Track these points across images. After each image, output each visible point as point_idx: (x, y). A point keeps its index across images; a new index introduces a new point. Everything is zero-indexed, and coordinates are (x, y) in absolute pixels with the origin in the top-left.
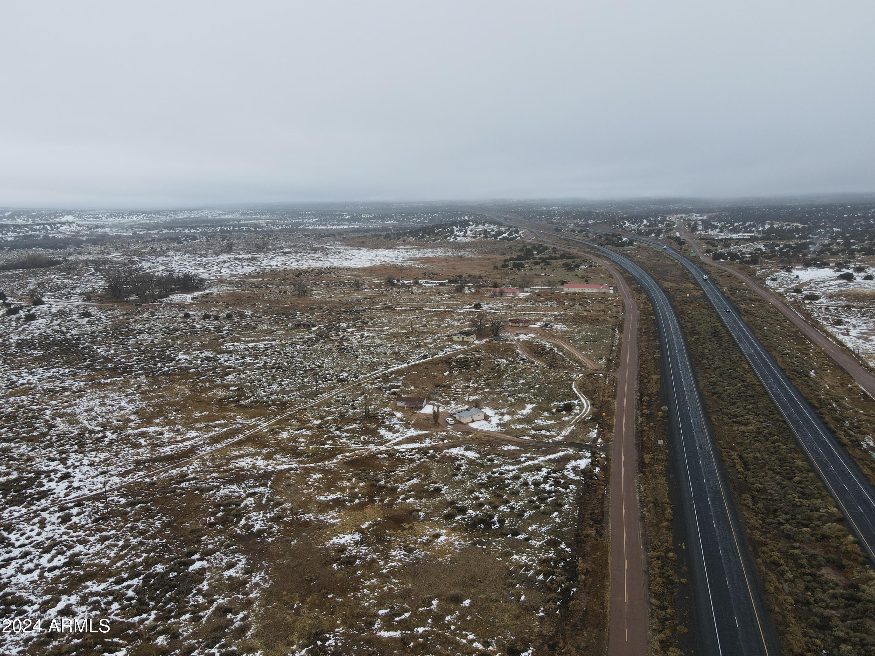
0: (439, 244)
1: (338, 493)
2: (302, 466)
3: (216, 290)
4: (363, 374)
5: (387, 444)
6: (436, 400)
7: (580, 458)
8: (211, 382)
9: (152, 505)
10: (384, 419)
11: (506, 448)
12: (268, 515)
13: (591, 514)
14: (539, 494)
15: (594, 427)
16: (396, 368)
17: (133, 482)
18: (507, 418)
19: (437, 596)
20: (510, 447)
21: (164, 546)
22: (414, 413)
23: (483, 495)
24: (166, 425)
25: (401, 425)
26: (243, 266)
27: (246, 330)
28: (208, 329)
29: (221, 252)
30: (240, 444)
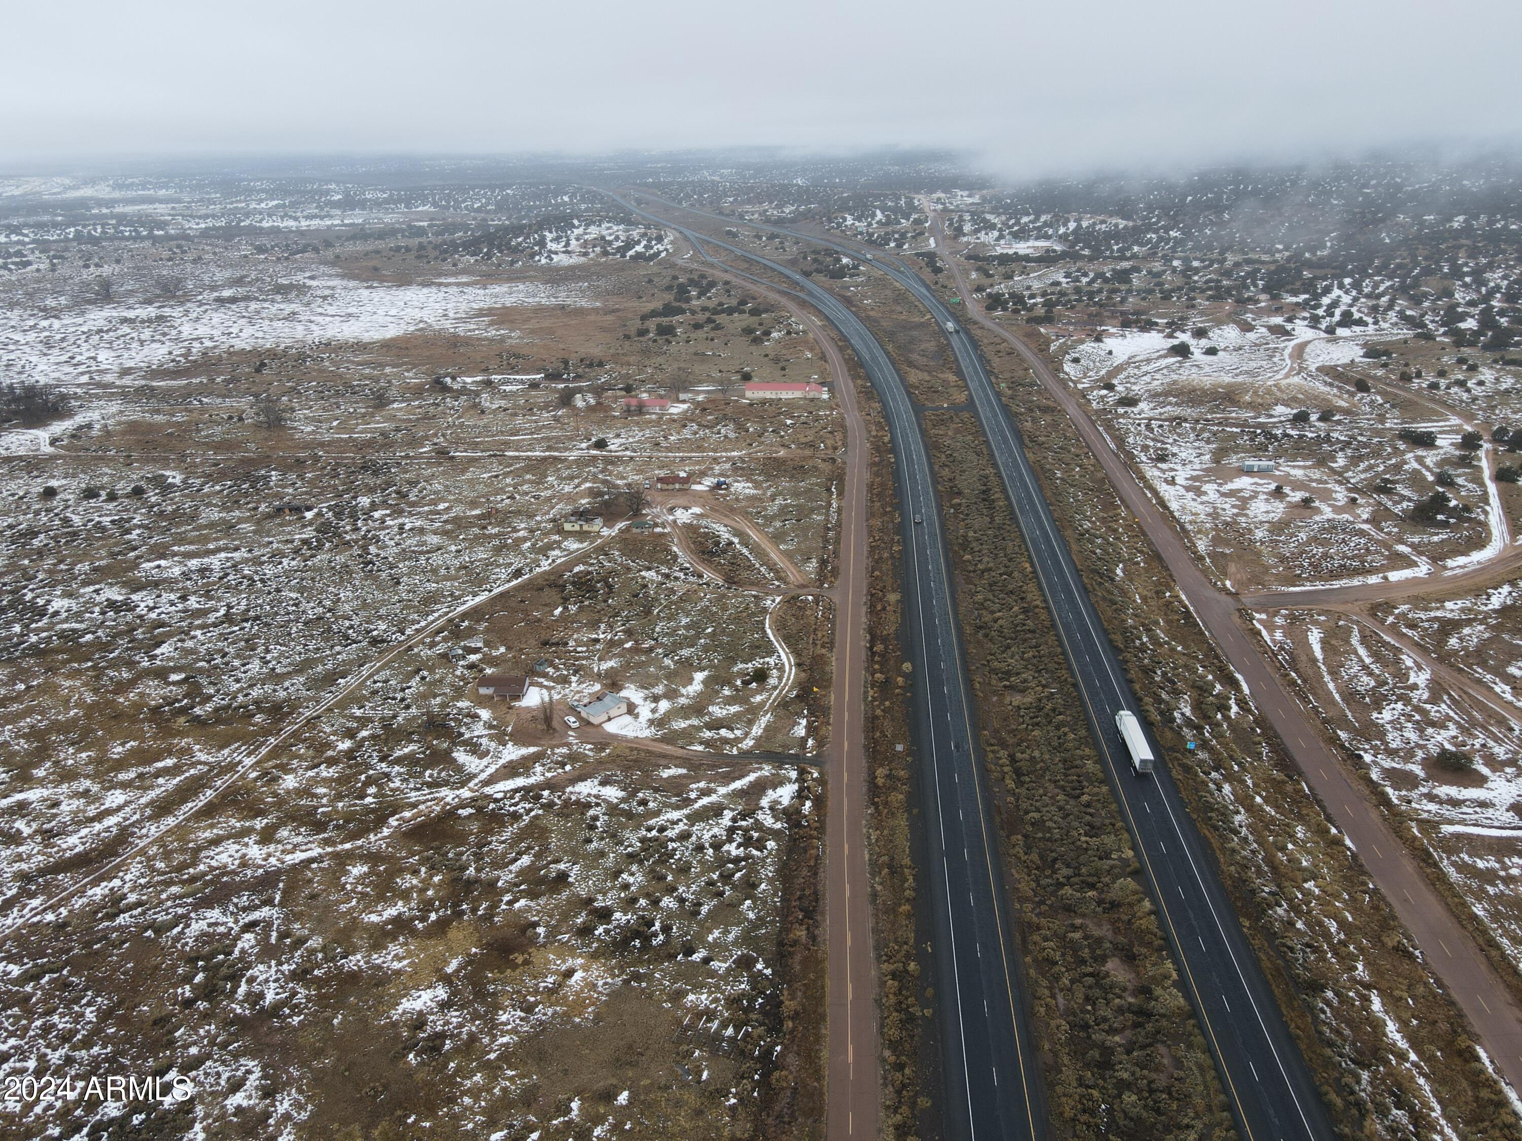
0: (520, 271)
1: (400, 903)
2: (329, 849)
3: (95, 415)
4: (414, 622)
5: (471, 785)
6: (545, 675)
7: (781, 784)
8: (131, 664)
9: (71, 974)
10: (460, 726)
11: (666, 773)
12: (285, 967)
13: (800, 898)
14: (720, 867)
15: (800, 715)
16: (470, 603)
17: (24, 926)
18: (664, 706)
19: (578, 1093)
20: (673, 771)
21: (111, 1059)
22: (510, 708)
23: (635, 878)
24: (61, 782)
25: (491, 737)
26: (142, 343)
27: (178, 524)
28: (99, 527)
29: (90, 302)
30: (209, 811)
